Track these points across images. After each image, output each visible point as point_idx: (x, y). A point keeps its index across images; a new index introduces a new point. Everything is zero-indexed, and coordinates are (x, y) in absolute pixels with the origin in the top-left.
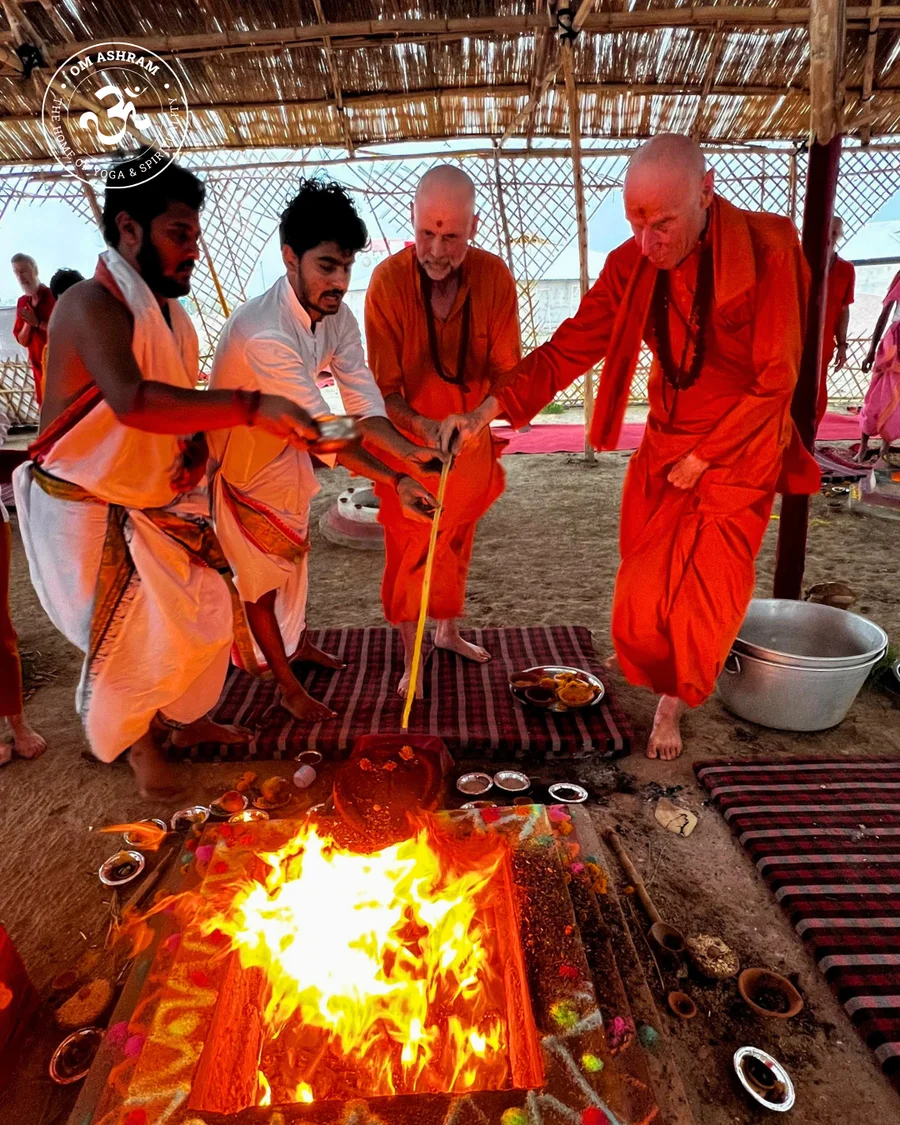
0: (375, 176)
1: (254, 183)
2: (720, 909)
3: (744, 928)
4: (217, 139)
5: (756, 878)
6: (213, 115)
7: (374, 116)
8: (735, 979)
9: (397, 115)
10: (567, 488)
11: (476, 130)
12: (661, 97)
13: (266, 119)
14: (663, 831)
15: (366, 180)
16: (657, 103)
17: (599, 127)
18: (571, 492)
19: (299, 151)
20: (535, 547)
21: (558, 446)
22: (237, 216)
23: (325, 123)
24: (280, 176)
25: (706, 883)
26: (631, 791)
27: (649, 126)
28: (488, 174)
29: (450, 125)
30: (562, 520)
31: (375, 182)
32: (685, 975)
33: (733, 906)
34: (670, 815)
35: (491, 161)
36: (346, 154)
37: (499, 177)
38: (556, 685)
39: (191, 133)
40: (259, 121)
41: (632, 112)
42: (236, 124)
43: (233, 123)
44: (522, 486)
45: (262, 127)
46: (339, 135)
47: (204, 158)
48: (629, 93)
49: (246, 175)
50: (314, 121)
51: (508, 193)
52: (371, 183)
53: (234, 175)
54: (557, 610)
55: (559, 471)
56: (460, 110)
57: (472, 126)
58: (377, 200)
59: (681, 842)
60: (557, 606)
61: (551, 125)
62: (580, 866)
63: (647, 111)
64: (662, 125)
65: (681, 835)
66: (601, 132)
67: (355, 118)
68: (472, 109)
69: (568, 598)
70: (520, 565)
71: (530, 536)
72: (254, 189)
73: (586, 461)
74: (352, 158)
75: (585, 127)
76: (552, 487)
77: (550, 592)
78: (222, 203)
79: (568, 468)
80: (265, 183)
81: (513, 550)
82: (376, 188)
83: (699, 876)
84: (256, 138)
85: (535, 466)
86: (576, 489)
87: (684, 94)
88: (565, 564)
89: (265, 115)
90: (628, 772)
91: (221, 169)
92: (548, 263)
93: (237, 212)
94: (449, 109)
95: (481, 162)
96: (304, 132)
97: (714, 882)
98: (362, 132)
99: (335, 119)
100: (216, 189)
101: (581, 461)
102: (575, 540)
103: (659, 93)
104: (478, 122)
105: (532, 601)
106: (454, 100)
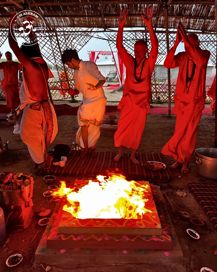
0: (111, 36)
1: (76, 36)
2: (189, 210)
3: (194, 213)
4: (68, 24)
5: (199, 205)
6: (68, 18)
7: (112, 21)
8: (190, 219)
9: (118, 20)
10: (161, 123)
11: (140, 25)
12: (193, 19)
13: (82, 20)
14: (178, 196)
15: (108, 37)
16: (192, 21)
17: (176, 26)
18: (163, 124)
19: (90, 29)
20: (151, 137)
21: (160, 113)
22: (71, 44)
23: (98, 21)
24: (84, 34)
25: (187, 205)
26: (171, 188)
27: (190, 26)
28: (143, 37)
29: (133, 24)
30: (159, 131)
31: (111, 37)
32: (179, 219)
33: (192, 210)
34: (180, 193)
35: (144, 34)
36: (103, 30)
37: (146, 37)
38: (154, 165)
39: (61, 23)
40: (80, 20)
41: (185, 22)
42: (73, 21)
43: (73, 20)
44: (149, 122)
45: (81, 22)
46: (102, 25)
47: (63, 29)
48: (184, 18)
49: (74, 34)
50: (95, 21)
51: (149, 42)
52: (109, 38)
53: (71, 33)
54: (156, 152)
55: (160, 119)
56: (136, 20)
57: (139, 24)
58: (111, 42)
59: (182, 198)
60: (156, 151)
61: (162, 25)
62: (156, 194)
63: (189, 22)
64: (193, 26)
65: (182, 197)
66: (176, 27)
67: (107, 21)
68: (140, 20)
69: (159, 149)
70: (147, 141)
71: (150, 134)
72: (76, 37)
73: (168, 116)
74: (105, 31)
75: (171, 26)
76: (158, 123)
77: (155, 147)
78: (67, 41)
79: (163, 118)
80: (80, 36)
81: (145, 137)
82: (111, 39)
83: (185, 204)
84: (79, 25)
85: (153, 117)
86: (165, 123)
87: (199, 19)
88: (159, 141)
89: (82, 19)
90: (171, 185)
91: (67, 32)
92: (160, 61)
93: (71, 43)
94: (133, 20)
95: (141, 34)
96: (92, 23)
97: (189, 205)
98: (108, 24)
99: (101, 20)
100: (66, 37)
101: (167, 116)
102: (163, 136)
103: (193, 18)
104: (141, 23)
105: (149, 149)
106: (135, 18)
